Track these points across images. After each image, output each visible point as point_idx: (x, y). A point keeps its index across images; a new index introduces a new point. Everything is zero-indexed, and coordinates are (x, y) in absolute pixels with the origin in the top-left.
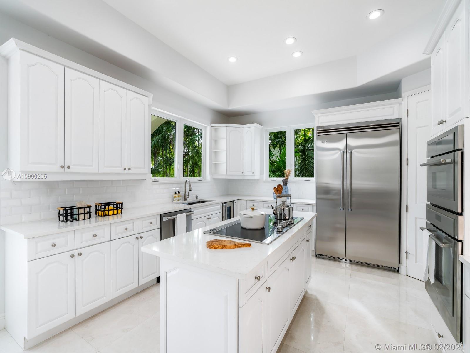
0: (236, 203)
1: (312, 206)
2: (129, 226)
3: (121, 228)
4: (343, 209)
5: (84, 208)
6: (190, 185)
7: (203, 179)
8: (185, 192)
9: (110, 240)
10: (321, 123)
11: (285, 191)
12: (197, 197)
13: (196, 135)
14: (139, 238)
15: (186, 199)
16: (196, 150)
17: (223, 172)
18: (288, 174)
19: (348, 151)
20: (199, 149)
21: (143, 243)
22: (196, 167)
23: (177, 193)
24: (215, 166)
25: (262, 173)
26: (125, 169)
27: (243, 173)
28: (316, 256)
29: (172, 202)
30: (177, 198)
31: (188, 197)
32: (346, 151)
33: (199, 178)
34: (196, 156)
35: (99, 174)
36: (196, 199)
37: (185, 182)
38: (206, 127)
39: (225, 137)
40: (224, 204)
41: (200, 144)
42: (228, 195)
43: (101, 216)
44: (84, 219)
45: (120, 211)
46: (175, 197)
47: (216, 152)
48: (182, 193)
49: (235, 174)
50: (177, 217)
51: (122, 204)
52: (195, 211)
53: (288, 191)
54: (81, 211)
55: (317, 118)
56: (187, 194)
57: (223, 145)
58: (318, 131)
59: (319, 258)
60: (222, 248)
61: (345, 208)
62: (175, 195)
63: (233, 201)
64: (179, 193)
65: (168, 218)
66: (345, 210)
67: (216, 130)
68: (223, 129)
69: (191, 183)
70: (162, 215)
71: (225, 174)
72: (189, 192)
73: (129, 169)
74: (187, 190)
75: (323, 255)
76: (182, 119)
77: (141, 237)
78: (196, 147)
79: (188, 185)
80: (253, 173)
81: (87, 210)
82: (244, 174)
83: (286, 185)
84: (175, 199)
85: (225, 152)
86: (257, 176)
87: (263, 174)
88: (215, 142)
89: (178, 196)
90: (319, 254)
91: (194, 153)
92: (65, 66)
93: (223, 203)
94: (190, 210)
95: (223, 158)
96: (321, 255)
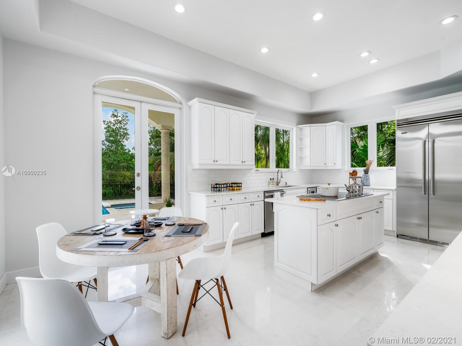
0: (319, 189)
1: (392, 191)
2: (247, 197)
3: (243, 197)
4: (425, 194)
5: (224, 184)
6: (282, 174)
7: (291, 170)
8: (278, 179)
9: (237, 203)
10: (401, 116)
11: (366, 179)
12: (286, 183)
13: (281, 133)
14: (252, 205)
15: (278, 184)
16: (280, 147)
17: (307, 164)
18: (370, 164)
19: (430, 139)
20: (284, 146)
21: (254, 208)
22: (281, 162)
23: (272, 180)
24: (301, 159)
25: (343, 164)
26: (242, 162)
27: (325, 164)
28: (397, 236)
29: (269, 186)
30: (272, 183)
31: (279, 183)
32: (427, 140)
33: (287, 169)
34: (281, 152)
35: (229, 165)
36: (286, 185)
37: (277, 172)
38: (292, 128)
39: (309, 135)
40: (309, 189)
41: (285, 141)
42: (312, 183)
43: (231, 190)
44: (224, 191)
45: (240, 188)
46: (271, 182)
47: (301, 147)
48: (275, 180)
49: (318, 165)
50: (274, 194)
51: (241, 183)
52: (286, 192)
53: (369, 178)
54: (223, 186)
55: (397, 113)
56: (279, 181)
57: (307, 141)
58: (398, 124)
59: (400, 238)
60: (308, 201)
61: (427, 193)
62: (271, 181)
63: (316, 187)
64: (273, 179)
65: (269, 194)
66: (427, 195)
67: (301, 129)
68: (307, 128)
69: (283, 172)
70: (265, 192)
71: (309, 165)
72: (280, 179)
73: (245, 162)
74: (279, 177)
75: (405, 236)
76: (274, 124)
77: (253, 205)
78: (281, 144)
79: (280, 174)
80: (335, 164)
81: (225, 186)
82: (327, 165)
83: (367, 173)
84: (271, 184)
85: (309, 147)
86: (339, 166)
87: (345, 165)
88: (300, 139)
89: (273, 182)
90: (400, 235)
91: (280, 149)
92: (215, 106)
93: (307, 188)
94: (282, 191)
95: (307, 152)
96: (402, 235)
